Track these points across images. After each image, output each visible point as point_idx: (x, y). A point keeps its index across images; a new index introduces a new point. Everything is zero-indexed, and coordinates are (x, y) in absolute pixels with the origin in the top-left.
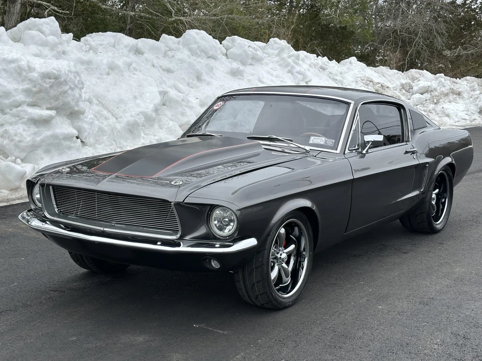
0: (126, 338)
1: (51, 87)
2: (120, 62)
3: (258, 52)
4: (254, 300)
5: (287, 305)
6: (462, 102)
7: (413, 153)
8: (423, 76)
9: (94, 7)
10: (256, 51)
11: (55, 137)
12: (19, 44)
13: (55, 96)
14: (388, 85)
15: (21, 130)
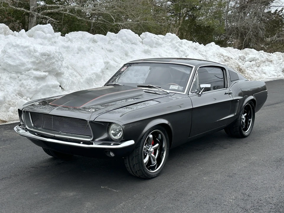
0: (63, 194)
1: (46, 60)
2: (84, 47)
3: (159, 41)
5: (154, 176)
6: (273, 66)
7: (230, 94)
8: (252, 52)
9: (73, 18)
10: (158, 40)
11: (48, 86)
12: (32, 38)
13: (48, 65)
14: (232, 57)
15: (30, 83)
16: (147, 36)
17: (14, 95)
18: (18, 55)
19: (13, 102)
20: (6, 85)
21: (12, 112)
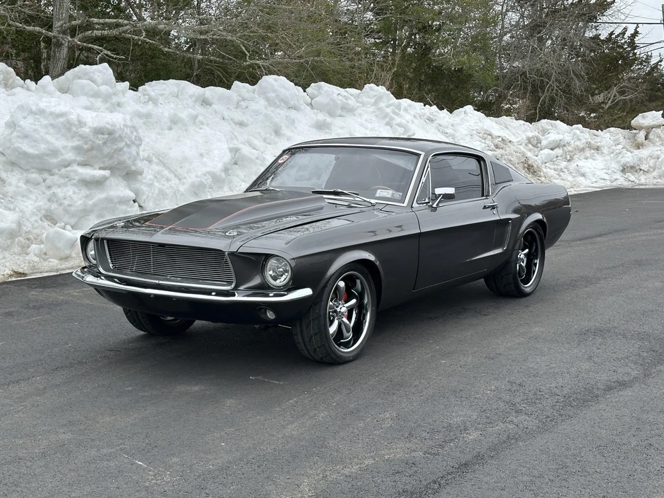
1: (105, 143)
2: (184, 115)
3: (349, 101)
4: (312, 353)
5: (348, 359)
6: (601, 159)
7: (493, 207)
8: (556, 127)
9: (153, 50)
10: (347, 99)
11: (109, 200)
12: (68, 95)
13: (109, 153)
14: (510, 139)
15: (71, 193)
16: (322, 92)
17: (38, 218)
18: (42, 131)
19: (36, 234)
20: (19, 198)
21: (35, 255)
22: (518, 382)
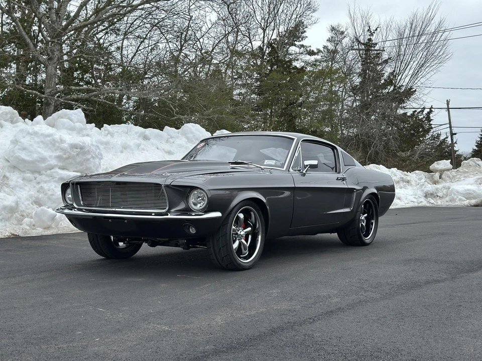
1: (77, 155)
4: (220, 262)
5: (246, 267)
7: (343, 180)
8: (380, 169)
12: (53, 128)
13: (80, 162)
15: (53, 187)
17: (30, 202)
18: (36, 146)
19: (28, 213)
20: (17, 189)
21: (27, 225)
22: (365, 279)
